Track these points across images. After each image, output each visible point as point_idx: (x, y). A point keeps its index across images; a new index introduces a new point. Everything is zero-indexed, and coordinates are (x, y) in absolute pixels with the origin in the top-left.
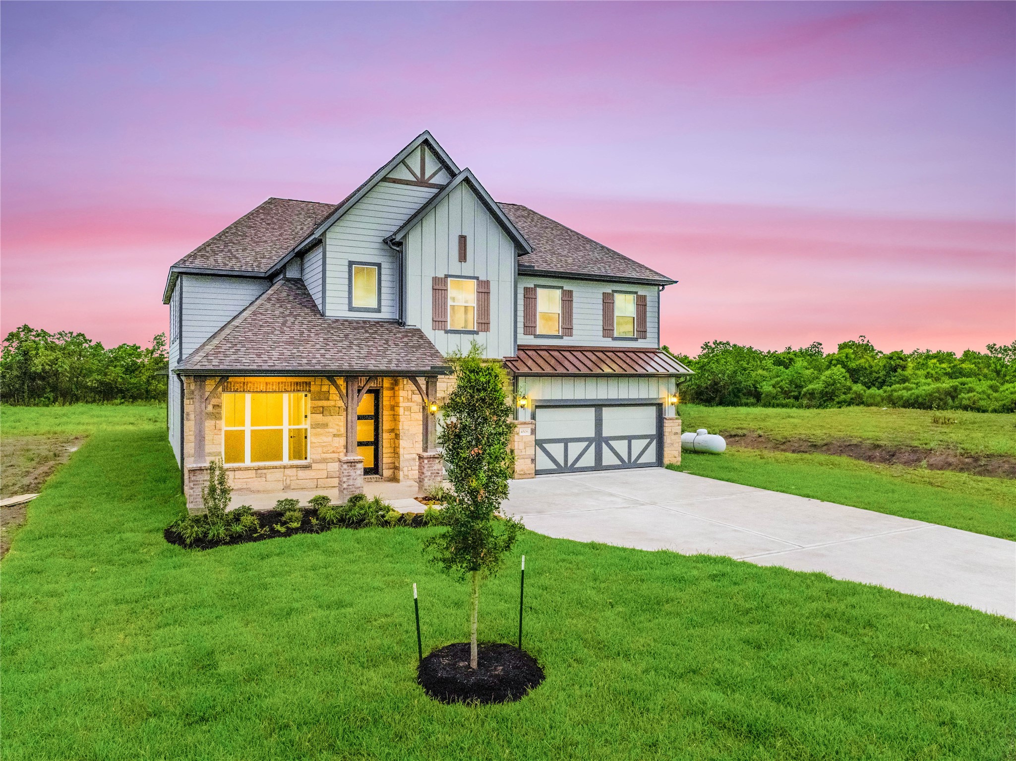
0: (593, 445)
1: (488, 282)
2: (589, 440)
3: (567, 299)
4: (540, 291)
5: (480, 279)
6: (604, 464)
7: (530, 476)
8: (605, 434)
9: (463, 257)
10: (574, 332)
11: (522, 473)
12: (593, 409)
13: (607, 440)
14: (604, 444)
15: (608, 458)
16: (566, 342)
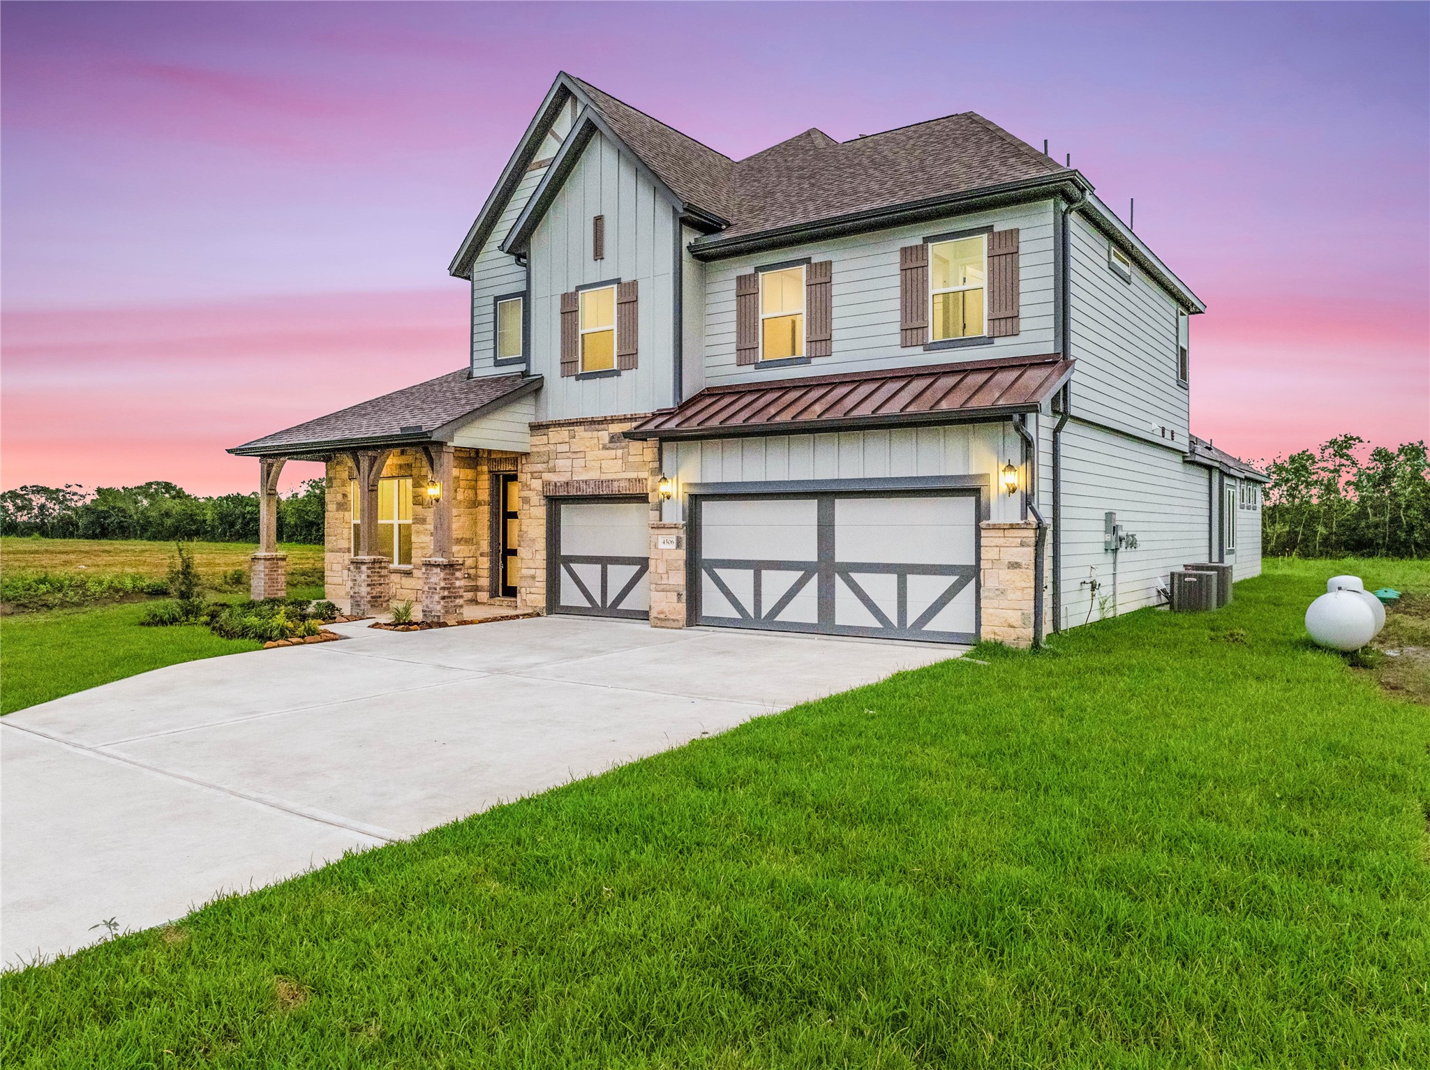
0: (815, 579)
1: (634, 284)
2: (807, 569)
3: (820, 282)
4: (765, 279)
5: (623, 281)
6: (838, 622)
7: (675, 624)
8: (841, 556)
9: (598, 254)
10: (835, 346)
11: (662, 616)
12: (814, 503)
13: (847, 570)
14: (838, 579)
15: (848, 610)
16: (819, 368)
